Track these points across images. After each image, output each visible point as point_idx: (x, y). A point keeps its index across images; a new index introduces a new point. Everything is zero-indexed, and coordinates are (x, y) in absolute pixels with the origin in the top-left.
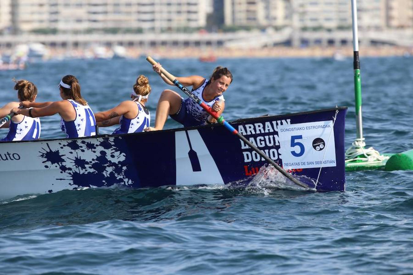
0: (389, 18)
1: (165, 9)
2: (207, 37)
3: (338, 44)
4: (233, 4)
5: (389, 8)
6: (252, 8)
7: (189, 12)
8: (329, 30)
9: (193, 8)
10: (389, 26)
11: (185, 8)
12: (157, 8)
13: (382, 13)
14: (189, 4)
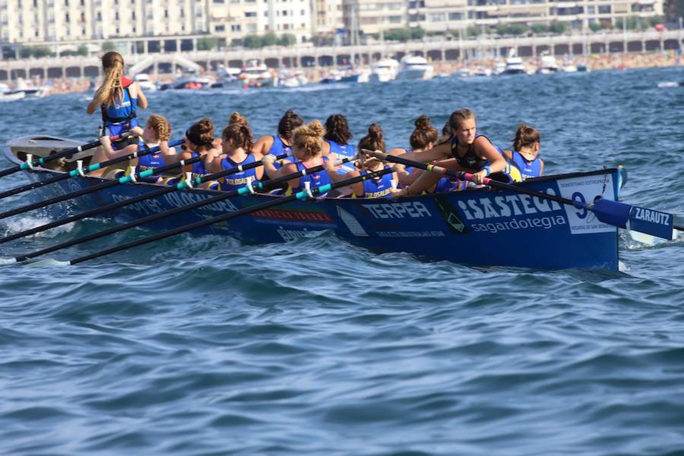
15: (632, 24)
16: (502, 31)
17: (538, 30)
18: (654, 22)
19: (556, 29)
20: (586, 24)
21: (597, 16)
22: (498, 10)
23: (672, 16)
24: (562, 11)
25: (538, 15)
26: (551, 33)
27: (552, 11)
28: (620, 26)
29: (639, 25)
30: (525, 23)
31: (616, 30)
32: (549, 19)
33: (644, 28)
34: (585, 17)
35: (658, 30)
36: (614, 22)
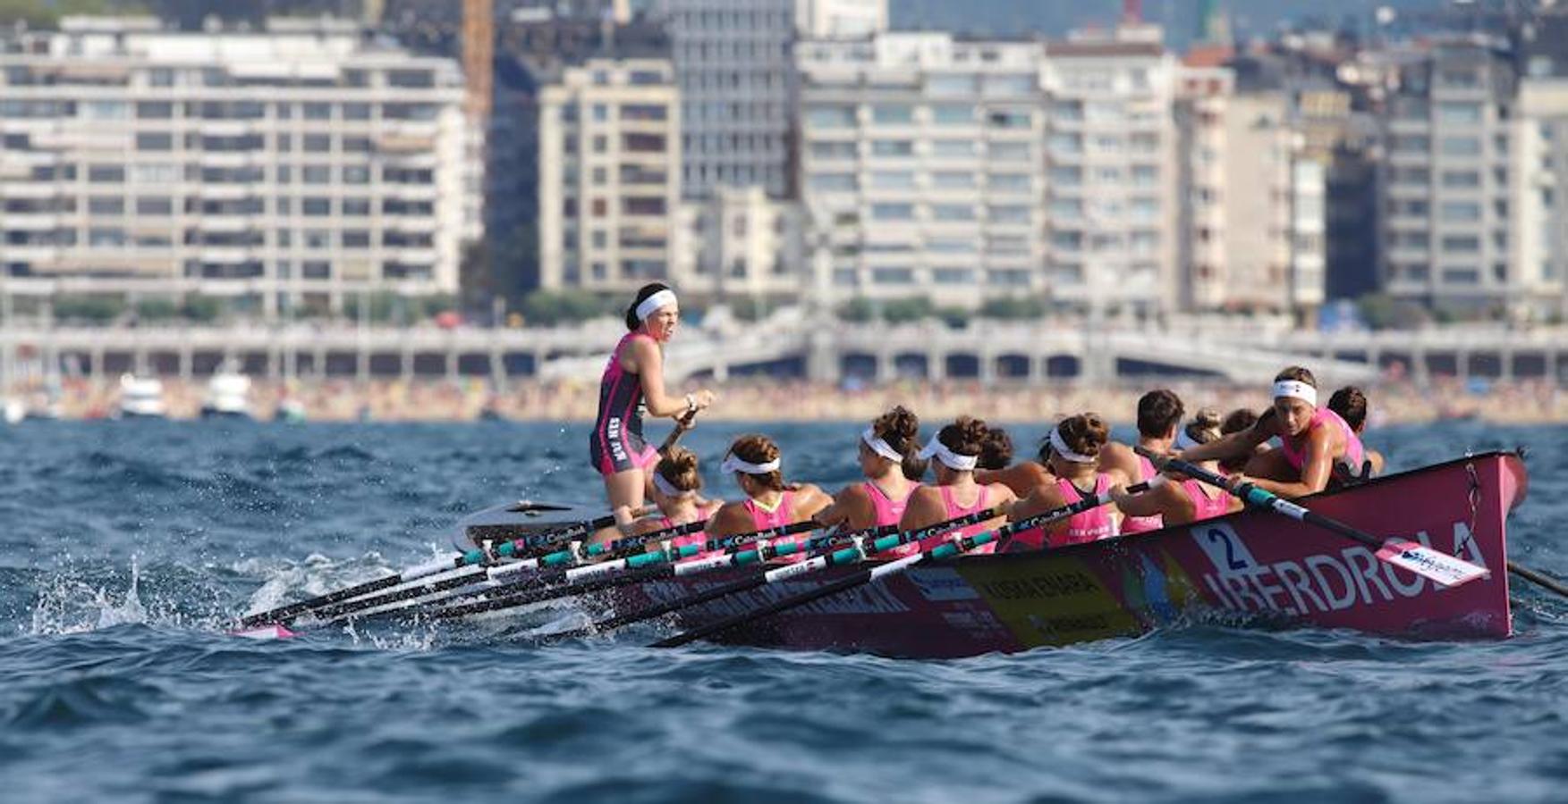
0: (1191, 272)
1: (298, 222)
2: (469, 338)
3: (989, 374)
4: (570, 208)
5: (1192, 234)
6: (650, 225)
7: (394, 239)
8: (956, 320)
10: (1190, 306)
11: (378, 223)
12: (268, 221)
13: (1166, 253)
14: (393, 206)
15: (383, 311)
16: (68, 311)
17: (153, 311)
18: (433, 308)
19: (197, 311)
20: (270, 304)
21: (297, 286)
22: (58, 259)
23: (478, 294)
24: (212, 271)
25: (153, 276)
26: (183, 321)
27: (189, 268)
28: (352, 312)
29: (397, 312)
30: (120, 296)
31: (342, 322)
32: (180, 286)
33: (409, 321)
34: (266, 285)
35: (445, 326)
36: (337, 302)
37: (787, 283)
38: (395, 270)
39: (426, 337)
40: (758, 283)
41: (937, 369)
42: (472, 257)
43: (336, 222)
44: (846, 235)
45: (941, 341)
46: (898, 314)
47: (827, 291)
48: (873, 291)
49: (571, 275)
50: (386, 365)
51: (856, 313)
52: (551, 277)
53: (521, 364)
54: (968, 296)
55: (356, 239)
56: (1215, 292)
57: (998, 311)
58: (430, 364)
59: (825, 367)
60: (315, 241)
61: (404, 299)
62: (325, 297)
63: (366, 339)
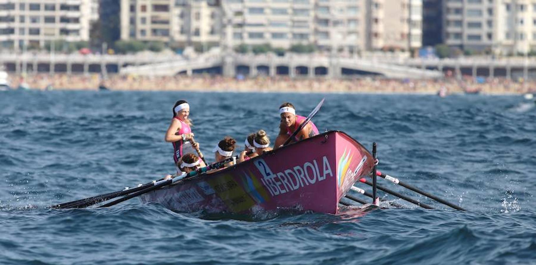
0: (371, 35)
2: (94, 58)
3: (293, 74)
4: (132, 9)
5: (371, 20)
7: (64, 20)
8: (280, 53)
9: (71, 14)
10: (370, 48)
11: (58, 14)
12: (16, 13)
13: (361, 28)
14: (64, 7)
37: (216, 38)
38: (65, 32)
39: (76, 58)
40: (204, 38)
41: (273, 72)
42: (94, 27)
43: (42, 13)
44: (238, 20)
45: (275, 61)
46: (258, 50)
47: (231, 41)
48: (248, 41)
49: (132, 34)
50: (61, 68)
51: (242, 50)
52: (125, 35)
53: (113, 68)
54: (284, 43)
55: (50, 20)
56: (380, 43)
57: (296, 49)
58: (78, 68)
59: (229, 71)
60: (34, 20)
61: (68, 43)
62: (38, 42)
63: (54, 58)
